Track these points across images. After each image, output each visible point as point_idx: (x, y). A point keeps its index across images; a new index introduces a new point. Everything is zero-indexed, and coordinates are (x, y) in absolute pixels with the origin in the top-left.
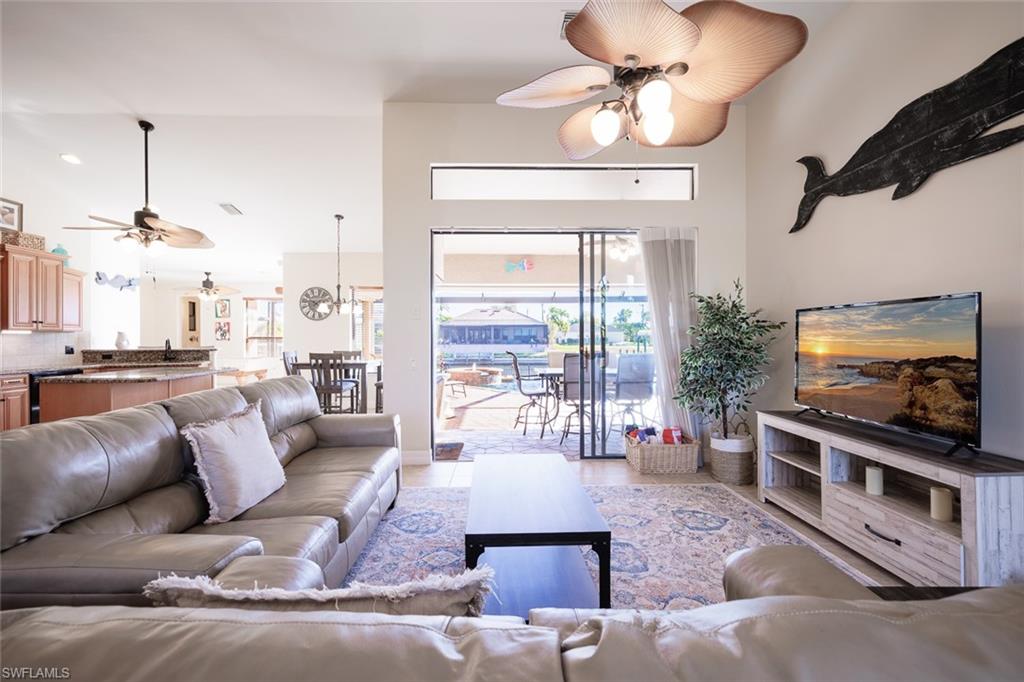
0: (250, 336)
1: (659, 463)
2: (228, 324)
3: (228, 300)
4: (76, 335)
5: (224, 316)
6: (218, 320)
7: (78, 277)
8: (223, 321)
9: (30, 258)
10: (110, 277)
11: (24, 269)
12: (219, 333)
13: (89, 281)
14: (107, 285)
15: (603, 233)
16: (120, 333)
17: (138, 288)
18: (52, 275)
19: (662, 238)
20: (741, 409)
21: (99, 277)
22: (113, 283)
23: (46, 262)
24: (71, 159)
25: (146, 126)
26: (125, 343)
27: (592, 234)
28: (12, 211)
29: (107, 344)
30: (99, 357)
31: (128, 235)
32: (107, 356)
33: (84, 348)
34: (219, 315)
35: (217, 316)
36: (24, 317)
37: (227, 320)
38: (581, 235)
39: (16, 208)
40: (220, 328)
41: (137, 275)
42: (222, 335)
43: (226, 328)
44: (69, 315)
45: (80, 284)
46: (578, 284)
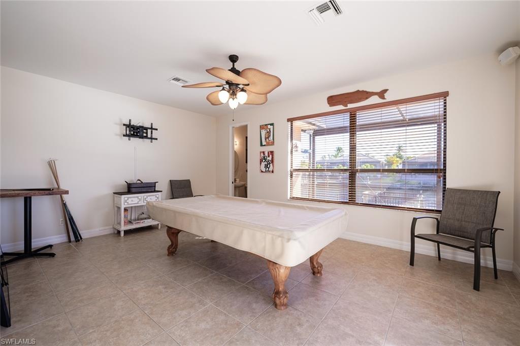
0: (294, 168)
2: (272, 153)
3: (272, 124)
5: (268, 144)
6: (263, 149)
8: (267, 149)
12: (263, 164)
34: (264, 143)
35: (261, 145)
37: (270, 148)
40: (264, 158)
42: (266, 166)
43: (270, 158)
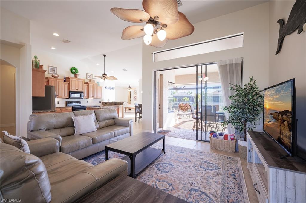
1: (218, 146)
2: (136, 96)
3: (136, 91)
4: (101, 99)
6: (134, 96)
7: (101, 88)
8: (135, 96)
9: (92, 85)
10: (108, 87)
11: (91, 86)
13: (104, 88)
14: (107, 89)
15: (206, 65)
16: (108, 99)
17: (114, 89)
18: (96, 88)
19: (226, 64)
20: (250, 129)
21: (106, 88)
22: (109, 88)
23: (95, 85)
24: (98, 64)
25: (105, 56)
26: (109, 101)
27: (202, 65)
28: (91, 76)
29: (106, 101)
30: (105, 104)
31: (102, 79)
32: (106, 103)
33: (103, 102)
34: (134, 94)
36: (91, 96)
38: (197, 66)
39: (91, 75)
40: (134, 98)
41: (114, 86)
44: (99, 95)
45: (101, 89)
46: (196, 83)
